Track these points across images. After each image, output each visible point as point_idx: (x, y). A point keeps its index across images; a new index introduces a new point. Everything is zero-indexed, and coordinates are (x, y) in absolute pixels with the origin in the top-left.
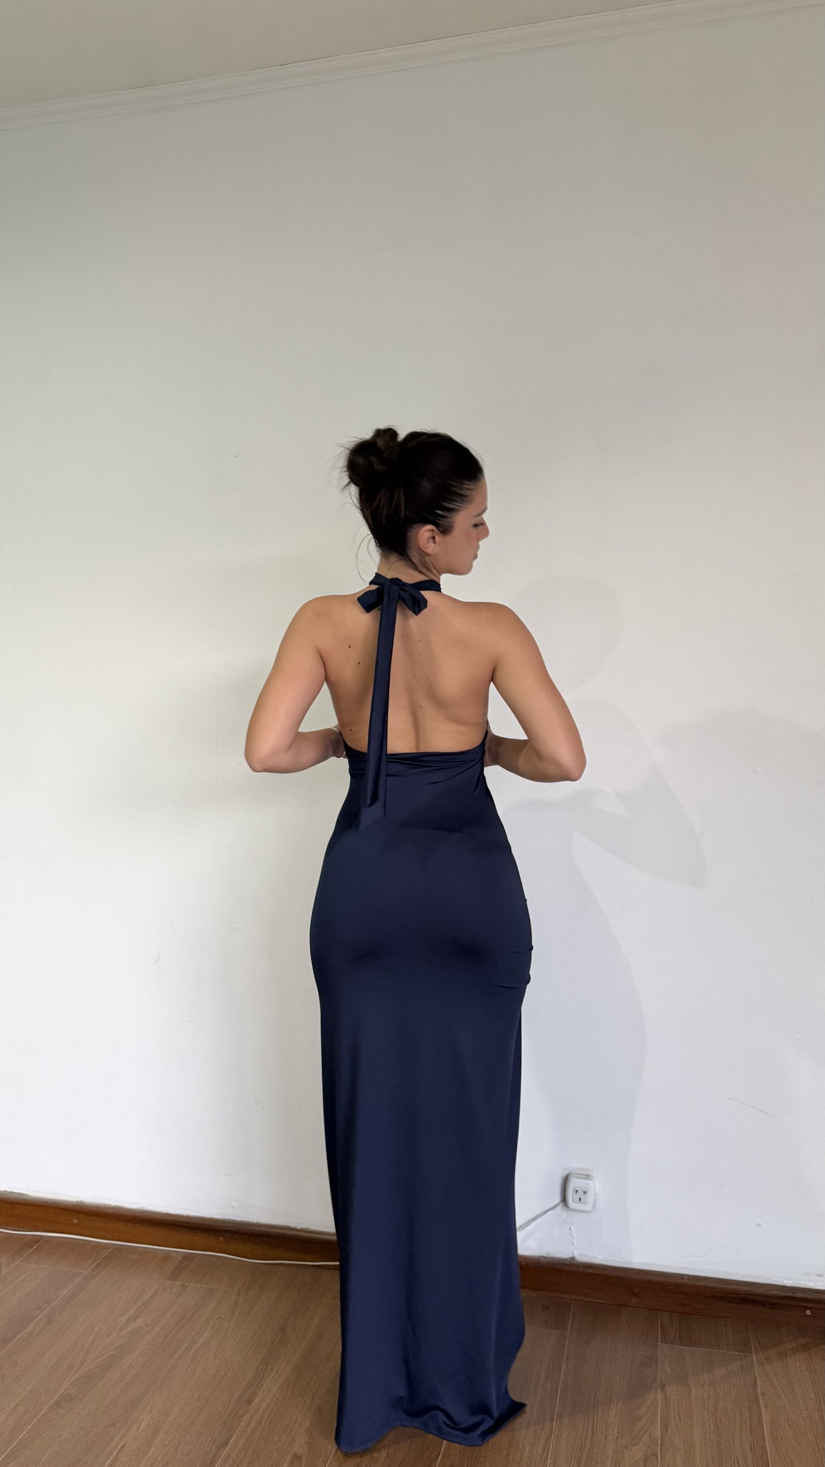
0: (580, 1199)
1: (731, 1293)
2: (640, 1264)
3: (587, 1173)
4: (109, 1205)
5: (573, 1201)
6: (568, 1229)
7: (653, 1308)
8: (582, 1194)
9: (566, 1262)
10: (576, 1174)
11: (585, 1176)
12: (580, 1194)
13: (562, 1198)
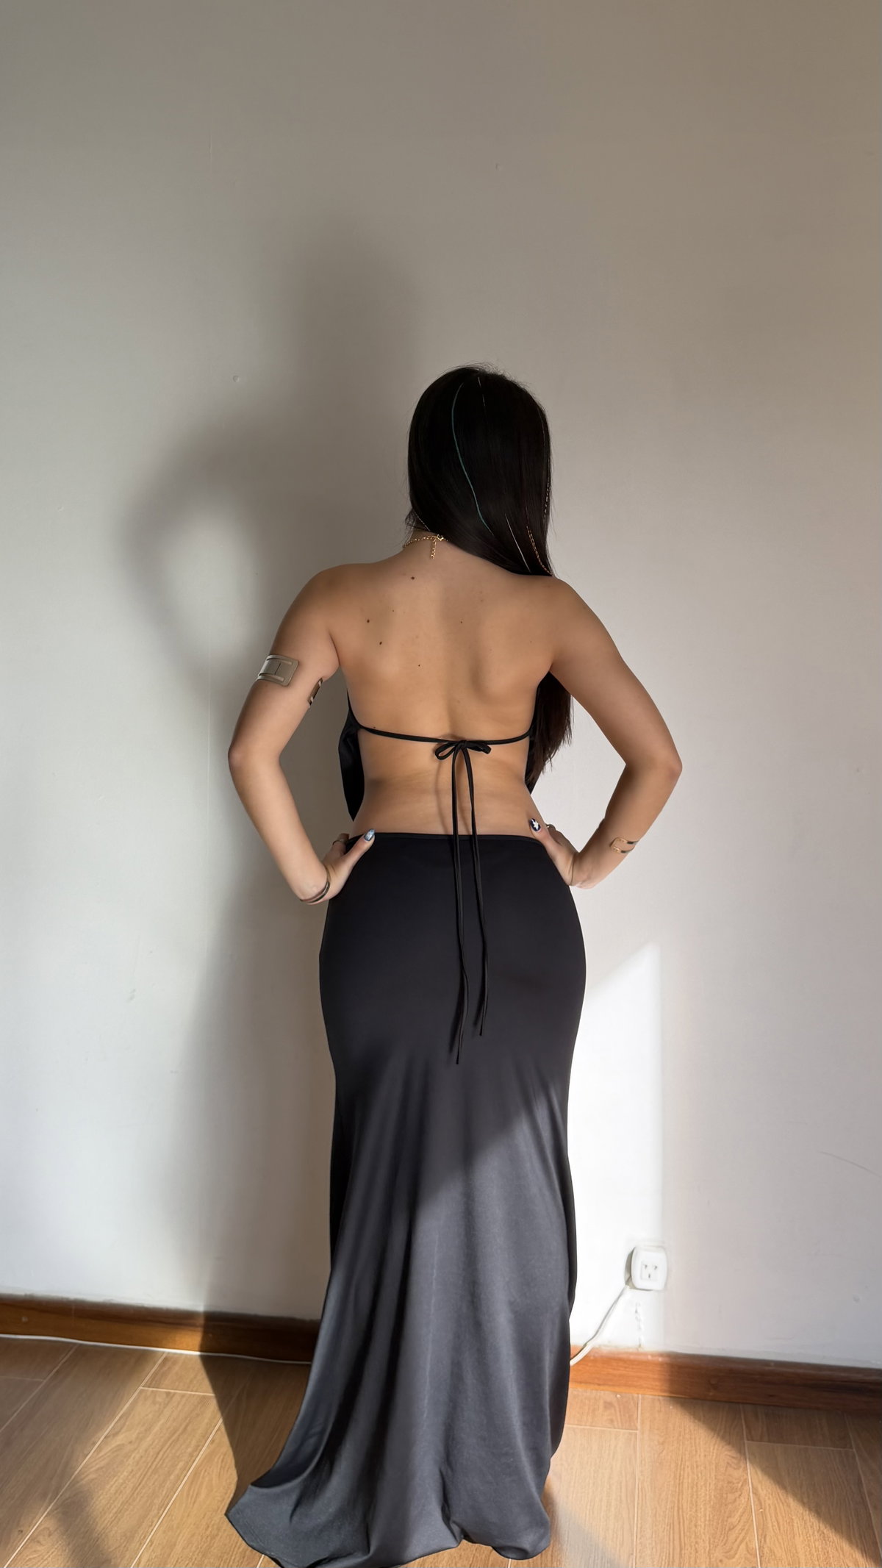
0: (649, 1276)
1: (826, 1380)
3: (657, 1245)
5: (641, 1278)
6: (634, 1312)
10: (643, 1249)
11: (654, 1249)
12: (650, 1270)
13: (628, 1276)
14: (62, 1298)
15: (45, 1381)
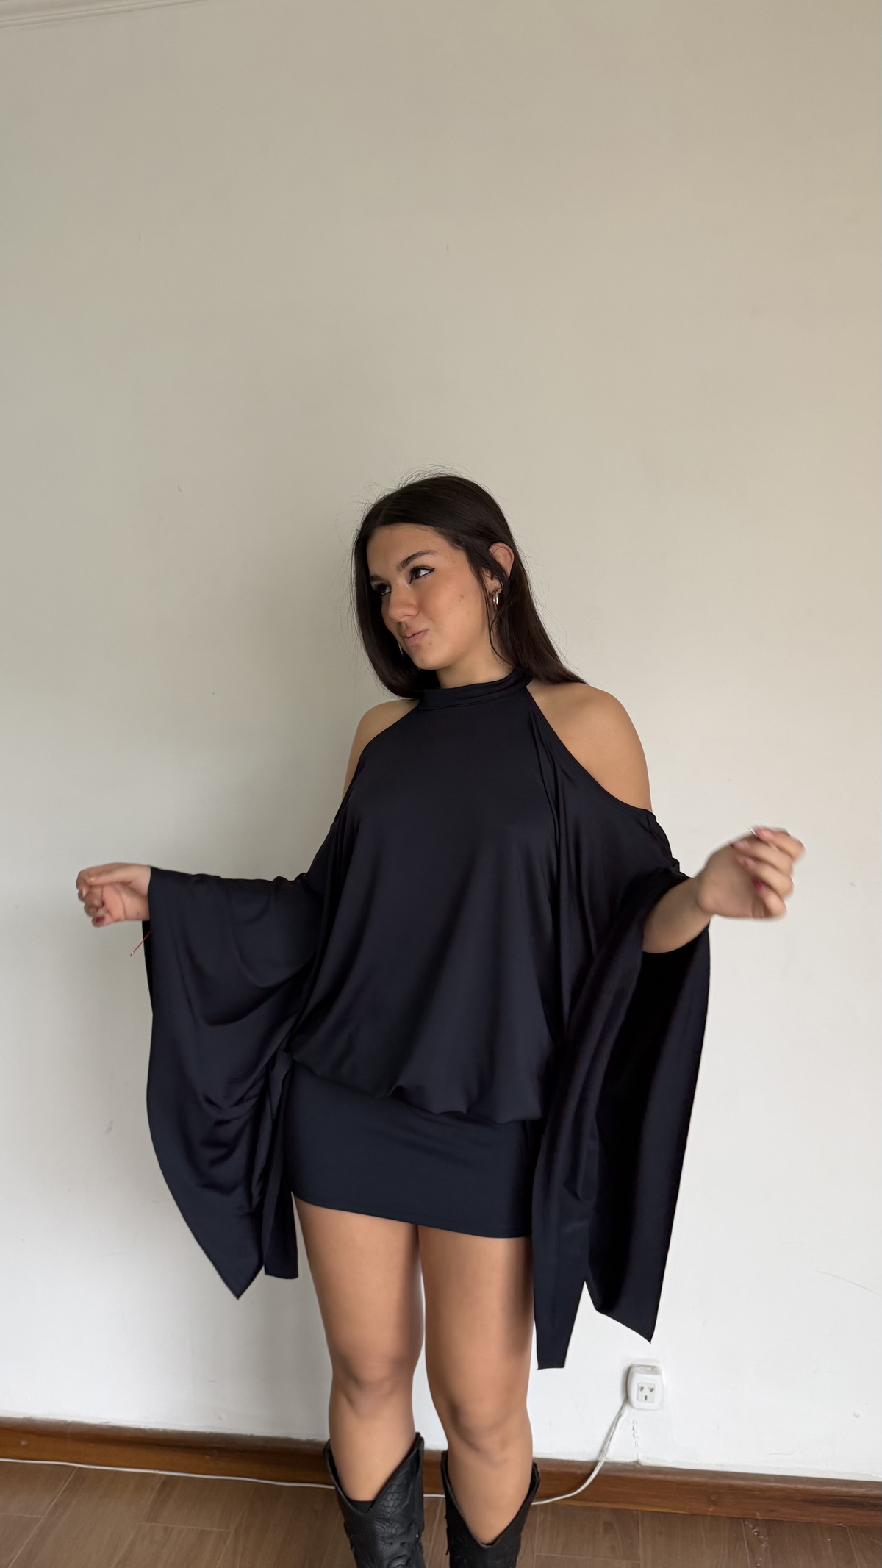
0: (646, 1398)
1: (827, 1496)
2: (717, 1465)
3: (652, 1364)
4: (65, 1421)
5: (637, 1398)
6: (631, 1428)
7: (733, 1516)
8: (648, 1391)
9: (629, 1468)
10: (639, 1366)
11: (650, 1369)
12: (646, 1392)
13: (625, 1396)
14: (60, 1421)
15: (43, 1517)
